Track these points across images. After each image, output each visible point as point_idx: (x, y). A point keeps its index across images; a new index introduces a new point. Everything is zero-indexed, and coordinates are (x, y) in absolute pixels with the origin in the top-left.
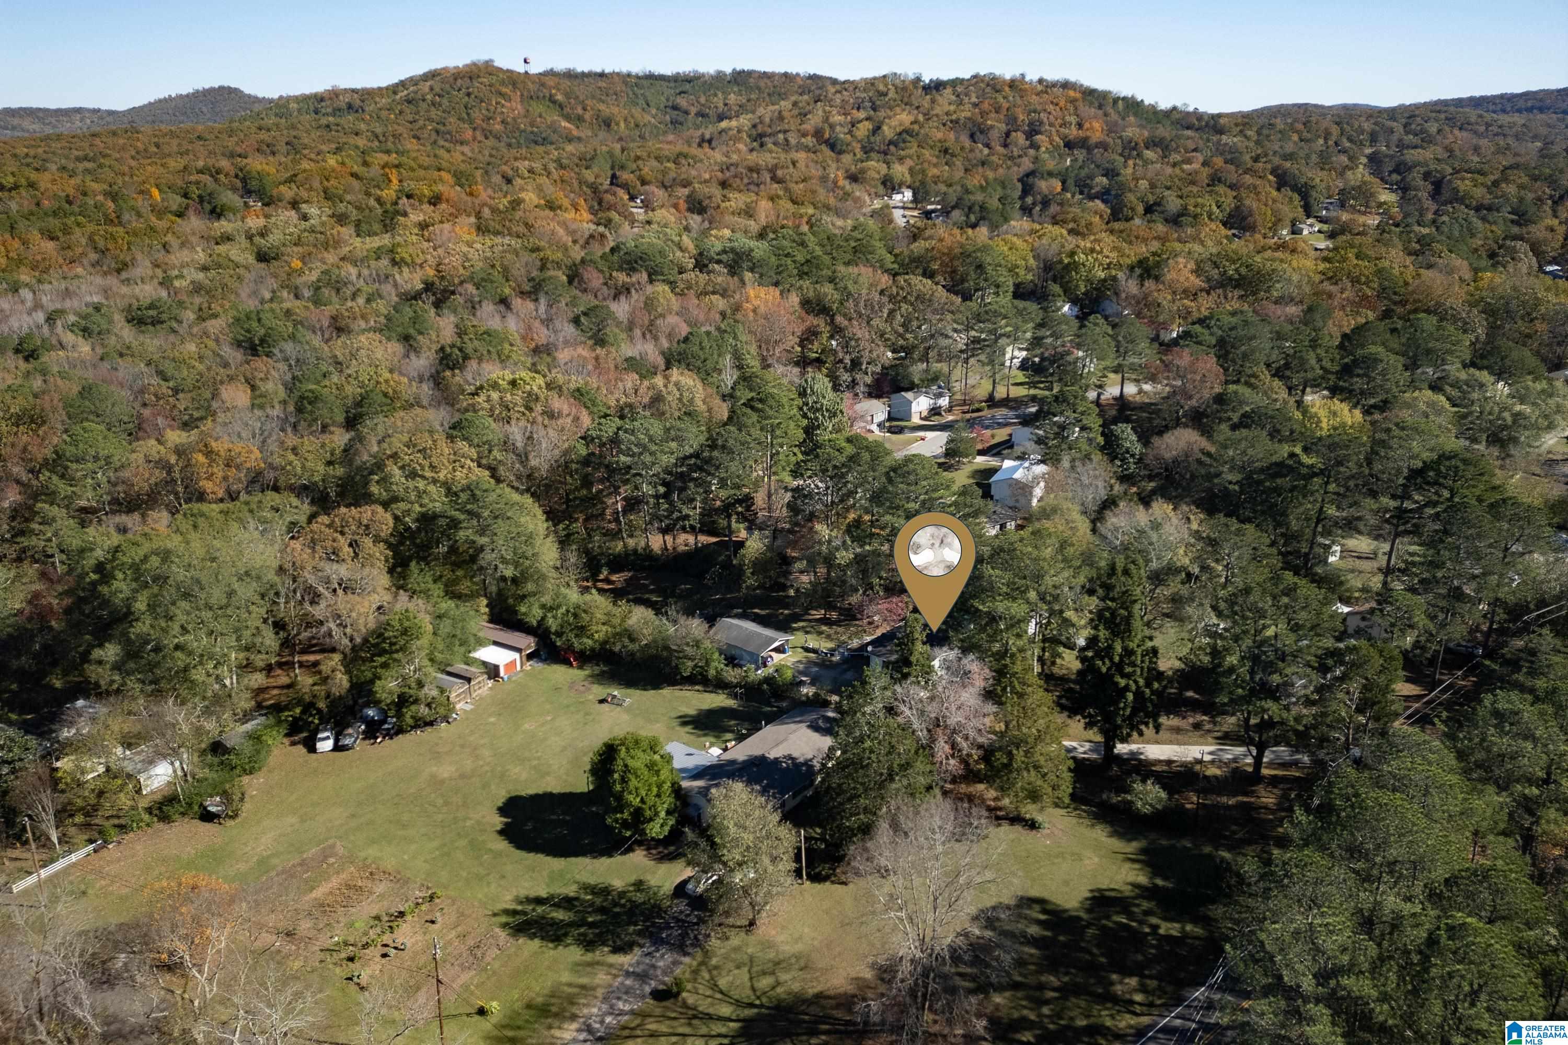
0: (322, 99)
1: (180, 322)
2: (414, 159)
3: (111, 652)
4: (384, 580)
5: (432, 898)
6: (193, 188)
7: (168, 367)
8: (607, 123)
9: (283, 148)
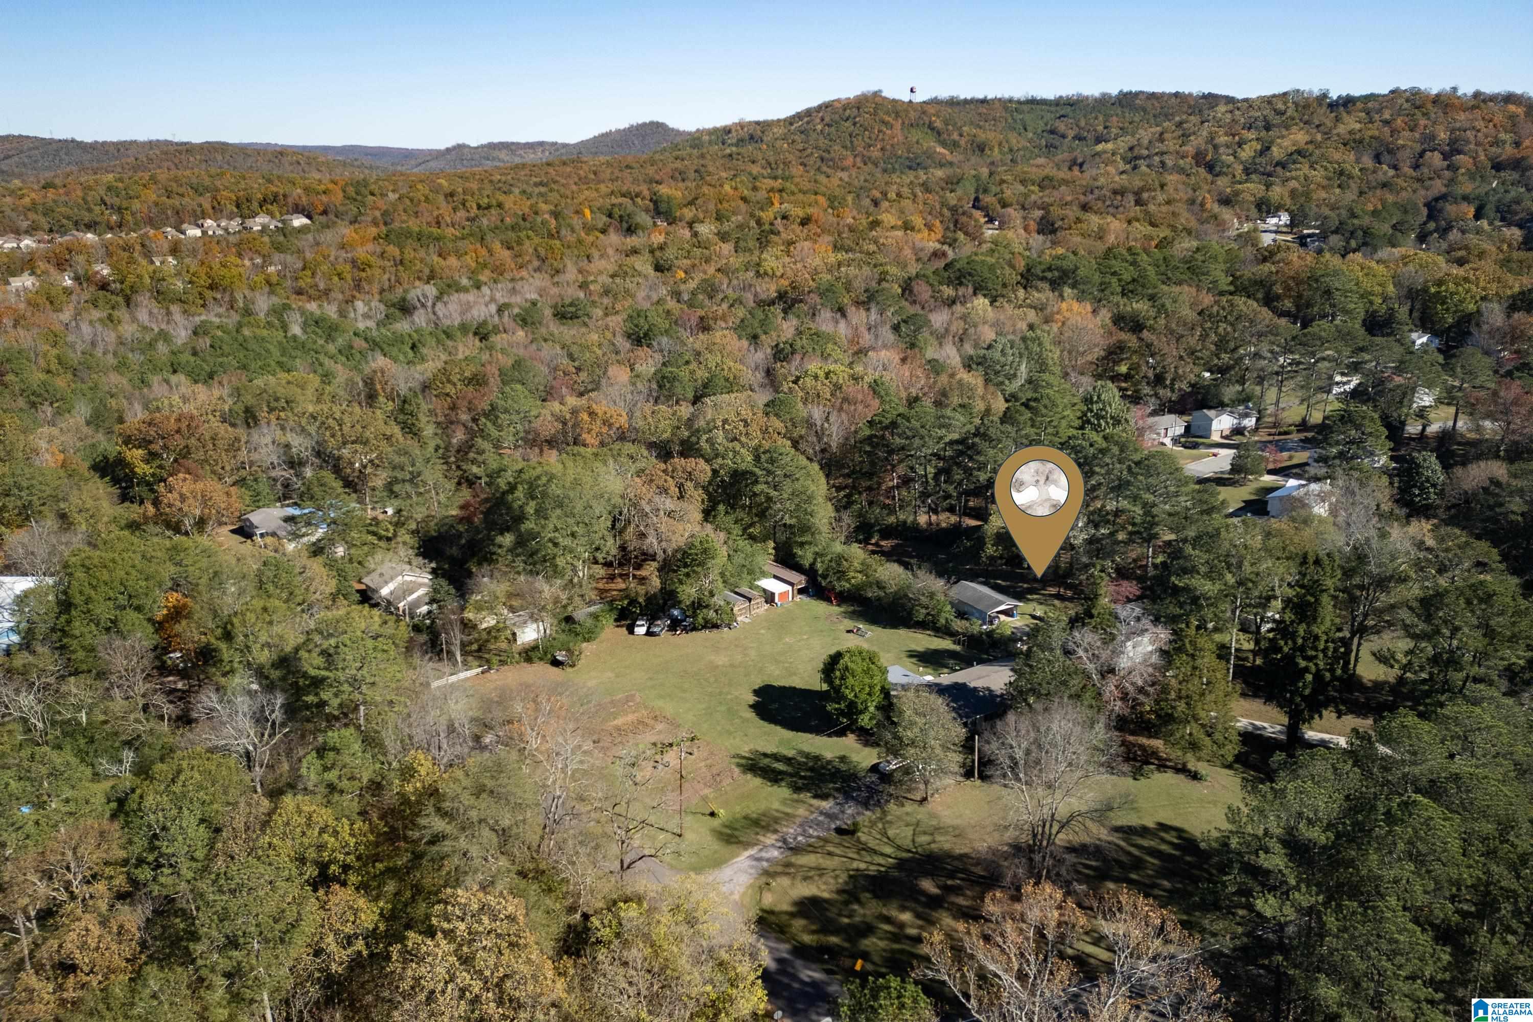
0: (729, 132)
1: (590, 318)
2: (796, 185)
3: (507, 540)
4: (699, 516)
5: (693, 739)
6: (616, 210)
7: (574, 349)
8: (981, 148)
9: (692, 175)
